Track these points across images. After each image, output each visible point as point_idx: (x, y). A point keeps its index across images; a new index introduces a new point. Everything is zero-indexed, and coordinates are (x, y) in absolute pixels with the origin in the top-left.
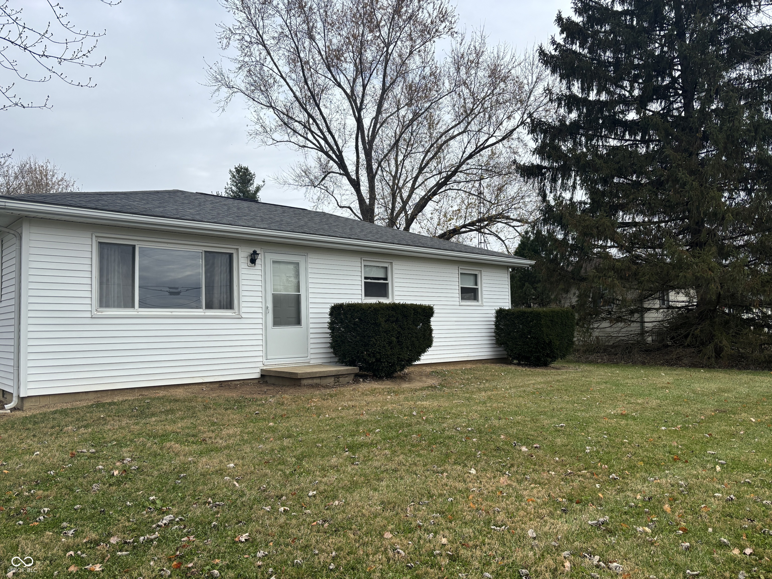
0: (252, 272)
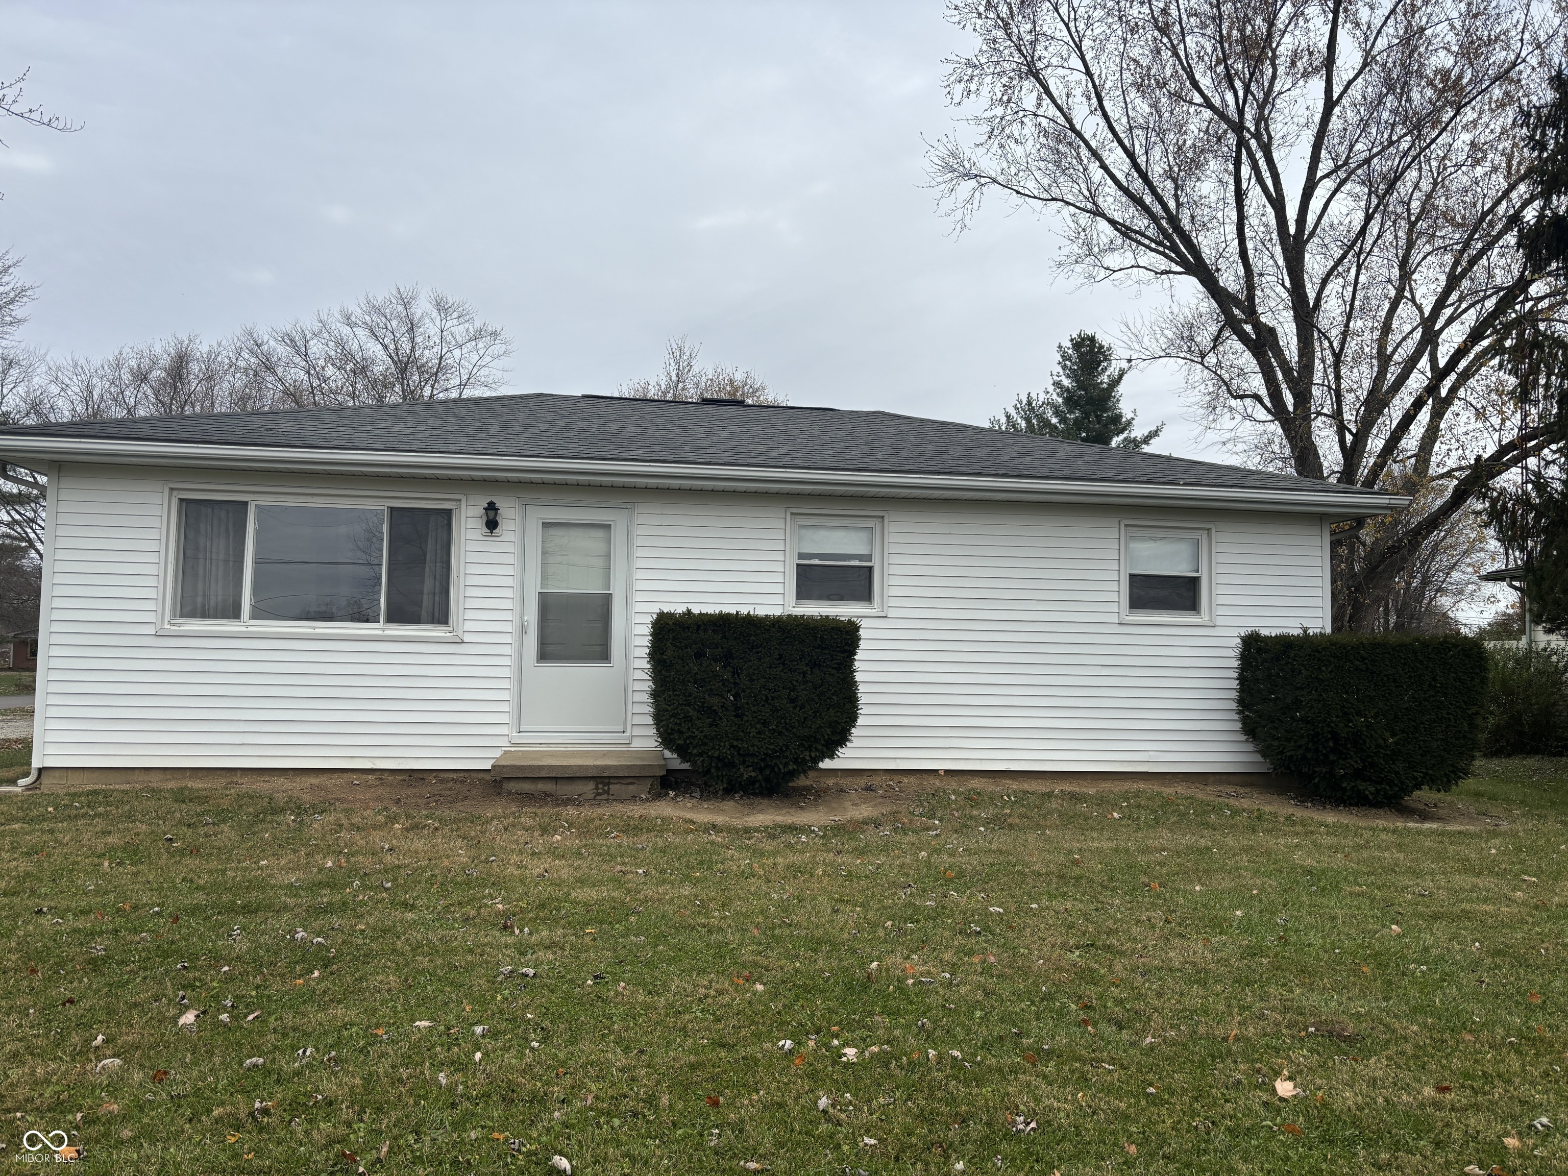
0: (492, 545)
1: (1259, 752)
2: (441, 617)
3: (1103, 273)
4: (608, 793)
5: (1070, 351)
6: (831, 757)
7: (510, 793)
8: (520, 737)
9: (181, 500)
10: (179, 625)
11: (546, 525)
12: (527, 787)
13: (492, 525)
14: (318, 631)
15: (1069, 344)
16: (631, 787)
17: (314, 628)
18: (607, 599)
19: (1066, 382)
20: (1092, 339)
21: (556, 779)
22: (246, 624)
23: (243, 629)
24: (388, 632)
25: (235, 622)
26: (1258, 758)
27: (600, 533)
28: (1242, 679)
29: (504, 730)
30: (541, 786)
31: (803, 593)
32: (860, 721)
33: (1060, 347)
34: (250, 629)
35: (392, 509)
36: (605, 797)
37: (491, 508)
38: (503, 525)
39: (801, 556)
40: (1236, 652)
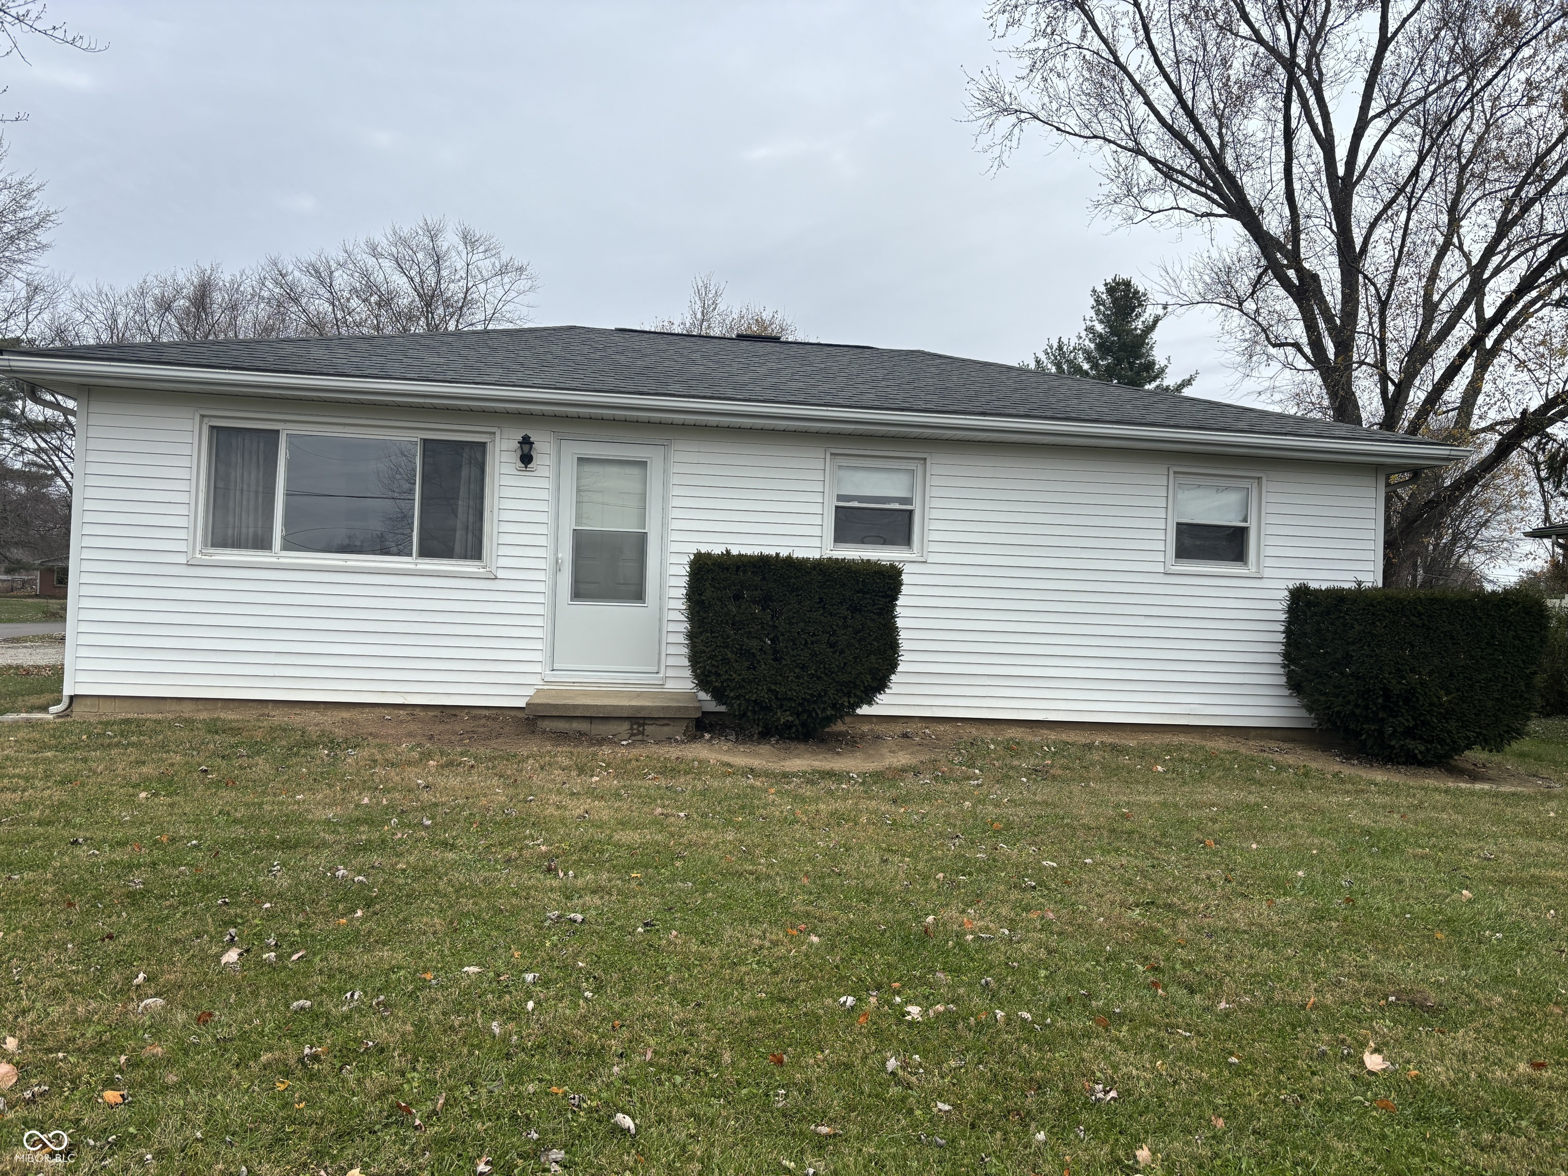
0: (526, 480)
1: (1303, 706)
2: (474, 552)
3: (1141, 215)
4: (643, 733)
5: (1104, 296)
6: (870, 702)
7: (544, 732)
8: (554, 676)
9: (212, 428)
10: (211, 555)
11: (581, 461)
12: (562, 725)
13: (526, 459)
14: (349, 563)
15: (1103, 289)
16: (666, 729)
17: (346, 560)
18: (641, 540)
19: (1099, 328)
20: (1127, 284)
21: (591, 719)
22: (278, 555)
23: (274, 560)
24: (420, 567)
25: (267, 553)
26: (1303, 713)
27: (635, 471)
28: (1288, 632)
29: (538, 668)
30: (576, 725)
31: (842, 535)
32: (900, 669)
33: (1094, 291)
34: (282, 560)
35: (425, 441)
36: (640, 737)
37: (526, 442)
38: (538, 459)
39: (840, 498)
40: (1284, 605)
